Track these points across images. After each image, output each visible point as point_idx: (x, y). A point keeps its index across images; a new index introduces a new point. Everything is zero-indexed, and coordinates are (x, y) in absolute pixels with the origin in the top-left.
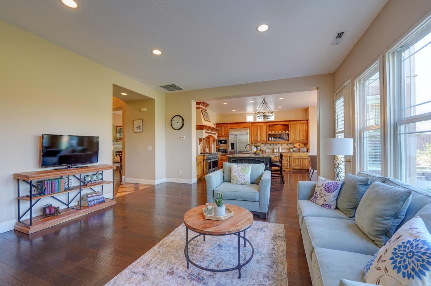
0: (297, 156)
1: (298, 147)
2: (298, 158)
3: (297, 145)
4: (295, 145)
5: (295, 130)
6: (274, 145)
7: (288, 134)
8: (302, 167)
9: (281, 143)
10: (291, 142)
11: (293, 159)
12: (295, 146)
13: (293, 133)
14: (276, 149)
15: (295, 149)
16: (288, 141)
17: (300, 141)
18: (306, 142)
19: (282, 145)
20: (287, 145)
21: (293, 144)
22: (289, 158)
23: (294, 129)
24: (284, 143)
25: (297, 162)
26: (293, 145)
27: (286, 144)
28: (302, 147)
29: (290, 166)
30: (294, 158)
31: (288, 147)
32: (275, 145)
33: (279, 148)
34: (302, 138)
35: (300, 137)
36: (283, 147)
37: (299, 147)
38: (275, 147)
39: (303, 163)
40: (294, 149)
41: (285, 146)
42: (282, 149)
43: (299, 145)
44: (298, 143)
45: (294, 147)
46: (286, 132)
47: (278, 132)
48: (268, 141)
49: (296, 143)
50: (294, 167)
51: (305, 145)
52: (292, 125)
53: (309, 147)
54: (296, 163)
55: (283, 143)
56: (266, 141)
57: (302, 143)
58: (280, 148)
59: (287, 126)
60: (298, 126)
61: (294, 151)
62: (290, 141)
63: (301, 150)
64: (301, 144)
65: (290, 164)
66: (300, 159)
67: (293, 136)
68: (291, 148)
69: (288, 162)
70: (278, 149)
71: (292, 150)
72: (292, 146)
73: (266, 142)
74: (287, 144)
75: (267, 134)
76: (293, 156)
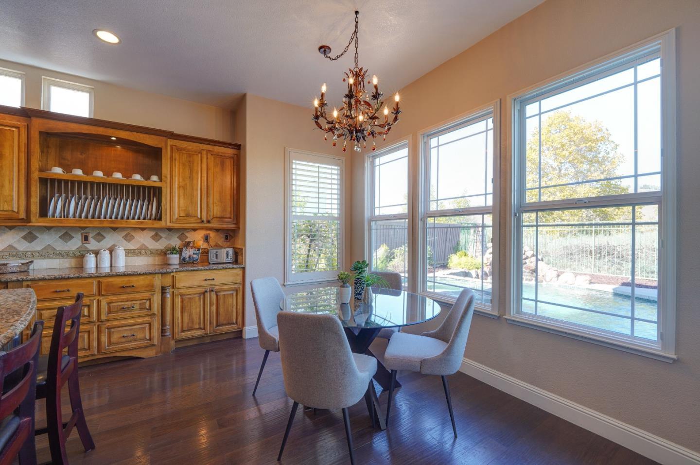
0: (196, 283)
1: (202, 244)
2: (203, 290)
3: (198, 238)
4: (191, 237)
5: (191, 178)
6: (86, 239)
7: (160, 189)
8: (218, 326)
9: (123, 229)
10: (169, 224)
11: (178, 300)
12: (189, 242)
13: (179, 187)
14: (97, 253)
15: (188, 253)
16: (160, 219)
17: (209, 222)
18: (232, 226)
19: (128, 238)
20: (156, 237)
21: (181, 232)
22: (157, 299)
23: (187, 173)
24: (143, 229)
25: (196, 308)
26: (179, 238)
27: (153, 233)
28: (217, 246)
29: (163, 331)
30: (183, 291)
31: (161, 245)
32: (90, 236)
33: (111, 251)
34: (216, 210)
35: (211, 206)
36: (132, 246)
37: (205, 246)
38: (93, 245)
39: (221, 310)
40: (183, 255)
41: (144, 239)
42: (129, 253)
43: (207, 238)
44: (202, 229)
45: (187, 245)
46: (147, 178)
47: (108, 173)
48: (43, 213)
49: (195, 230)
50: (183, 331)
51: (226, 238)
52: (176, 155)
53: (244, 244)
54: (190, 315)
55: (135, 229)
56: (22, 215)
57: (217, 230)
58: (121, 252)
59: (155, 154)
60: (204, 166)
61: (184, 259)
62: (166, 222)
63: (212, 259)
64: (212, 234)
65: (163, 324)
66: (208, 295)
67: (182, 201)
68: (173, 250)
69: (153, 315)
70: (106, 255)
71: (175, 259)
72: (175, 242)
73: (28, 219)
74: (156, 235)
75: (36, 175)
76: (177, 285)
